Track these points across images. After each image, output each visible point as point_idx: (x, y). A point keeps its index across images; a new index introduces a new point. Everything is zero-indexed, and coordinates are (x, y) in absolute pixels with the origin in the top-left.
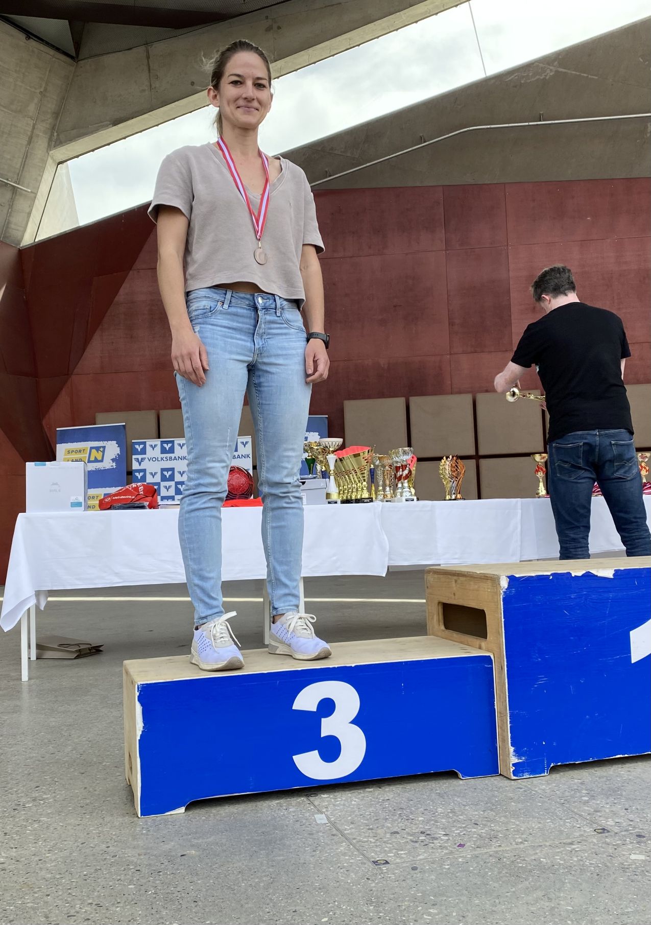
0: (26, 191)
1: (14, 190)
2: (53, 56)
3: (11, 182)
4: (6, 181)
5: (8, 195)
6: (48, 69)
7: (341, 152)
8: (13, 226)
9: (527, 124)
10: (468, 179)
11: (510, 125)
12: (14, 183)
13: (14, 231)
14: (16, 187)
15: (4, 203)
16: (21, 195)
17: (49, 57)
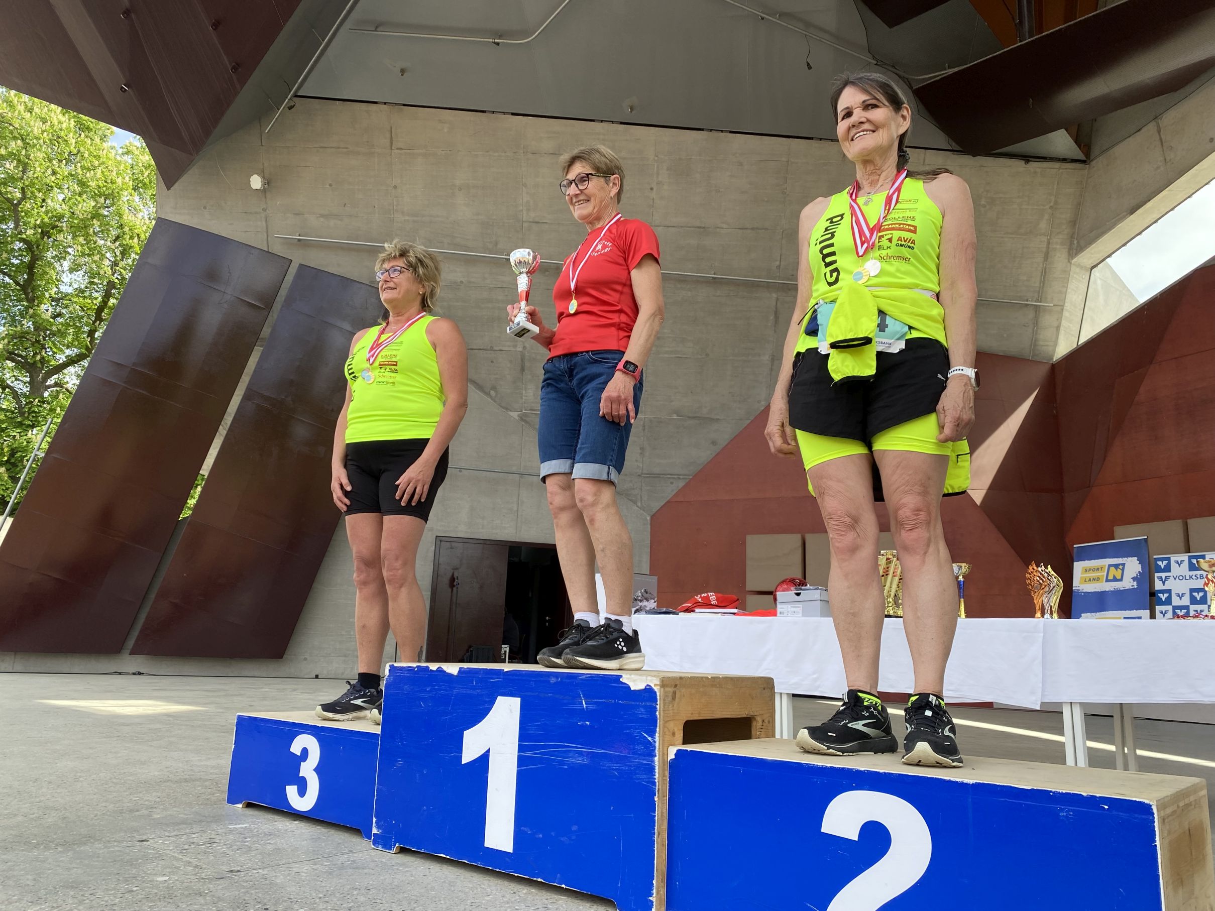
0: (1051, 307)
1: (1036, 309)
2: (1060, 168)
3: (1031, 301)
4: (1024, 302)
5: (1031, 314)
6: (1056, 182)
12: (1035, 302)
14: (1036, 306)
15: (1027, 323)
16: (1044, 311)
17: (1055, 170)
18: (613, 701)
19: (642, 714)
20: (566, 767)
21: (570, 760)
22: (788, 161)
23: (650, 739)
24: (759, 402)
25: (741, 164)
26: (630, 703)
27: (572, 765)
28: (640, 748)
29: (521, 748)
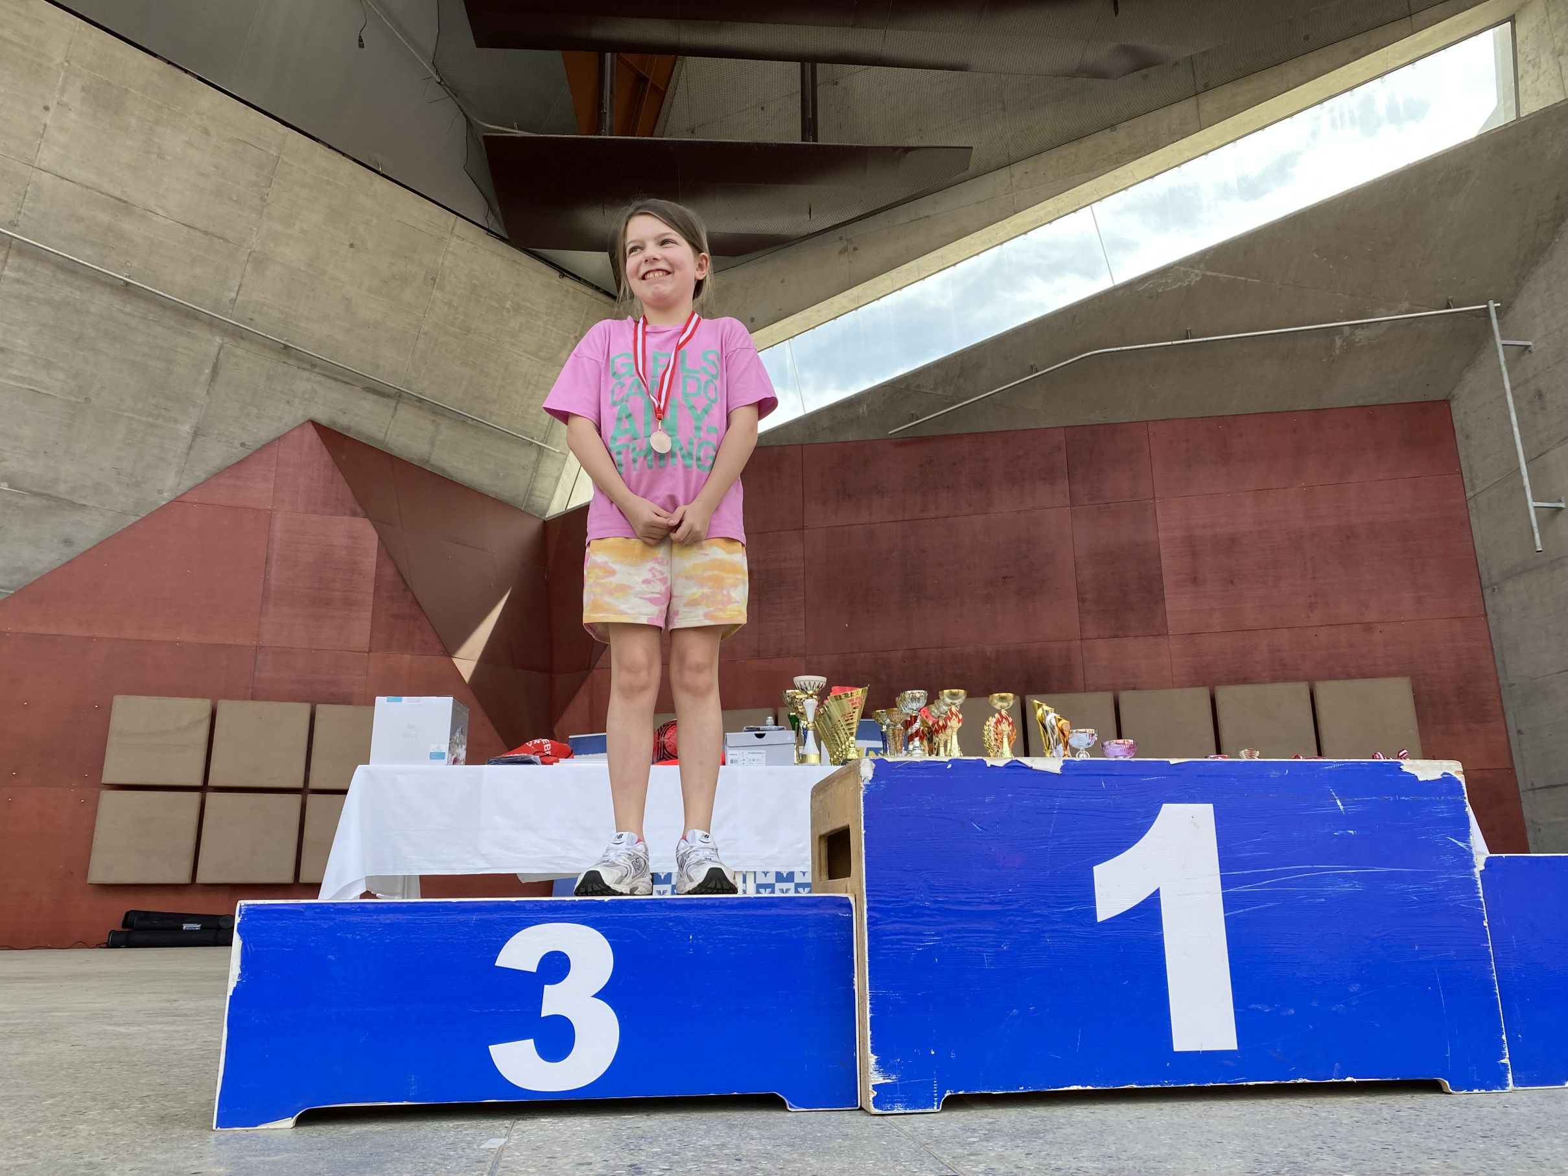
0: (554, 451)
1: (540, 451)
2: (591, 296)
3: (537, 441)
4: (530, 440)
5: (533, 455)
6: (585, 311)
7: (930, 389)
8: (537, 493)
9: (1170, 343)
10: (1097, 418)
11: (1148, 345)
12: (540, 442)
13: (540, 499)
14: (541, 447)
15: (527, 466)
16: (548, 455)
17: (586, 297)
18: (1392, 799)
19: (1442, 812)
20: (1323, 900)
21: (1330, 888)
22: (278, 158)
23: (1461, 845)
24: (160, 492)
25: (206, 132)
26: (1421, 798)
27: (1333, 895)
28: (1449, 859)
29: (1225, 882)
